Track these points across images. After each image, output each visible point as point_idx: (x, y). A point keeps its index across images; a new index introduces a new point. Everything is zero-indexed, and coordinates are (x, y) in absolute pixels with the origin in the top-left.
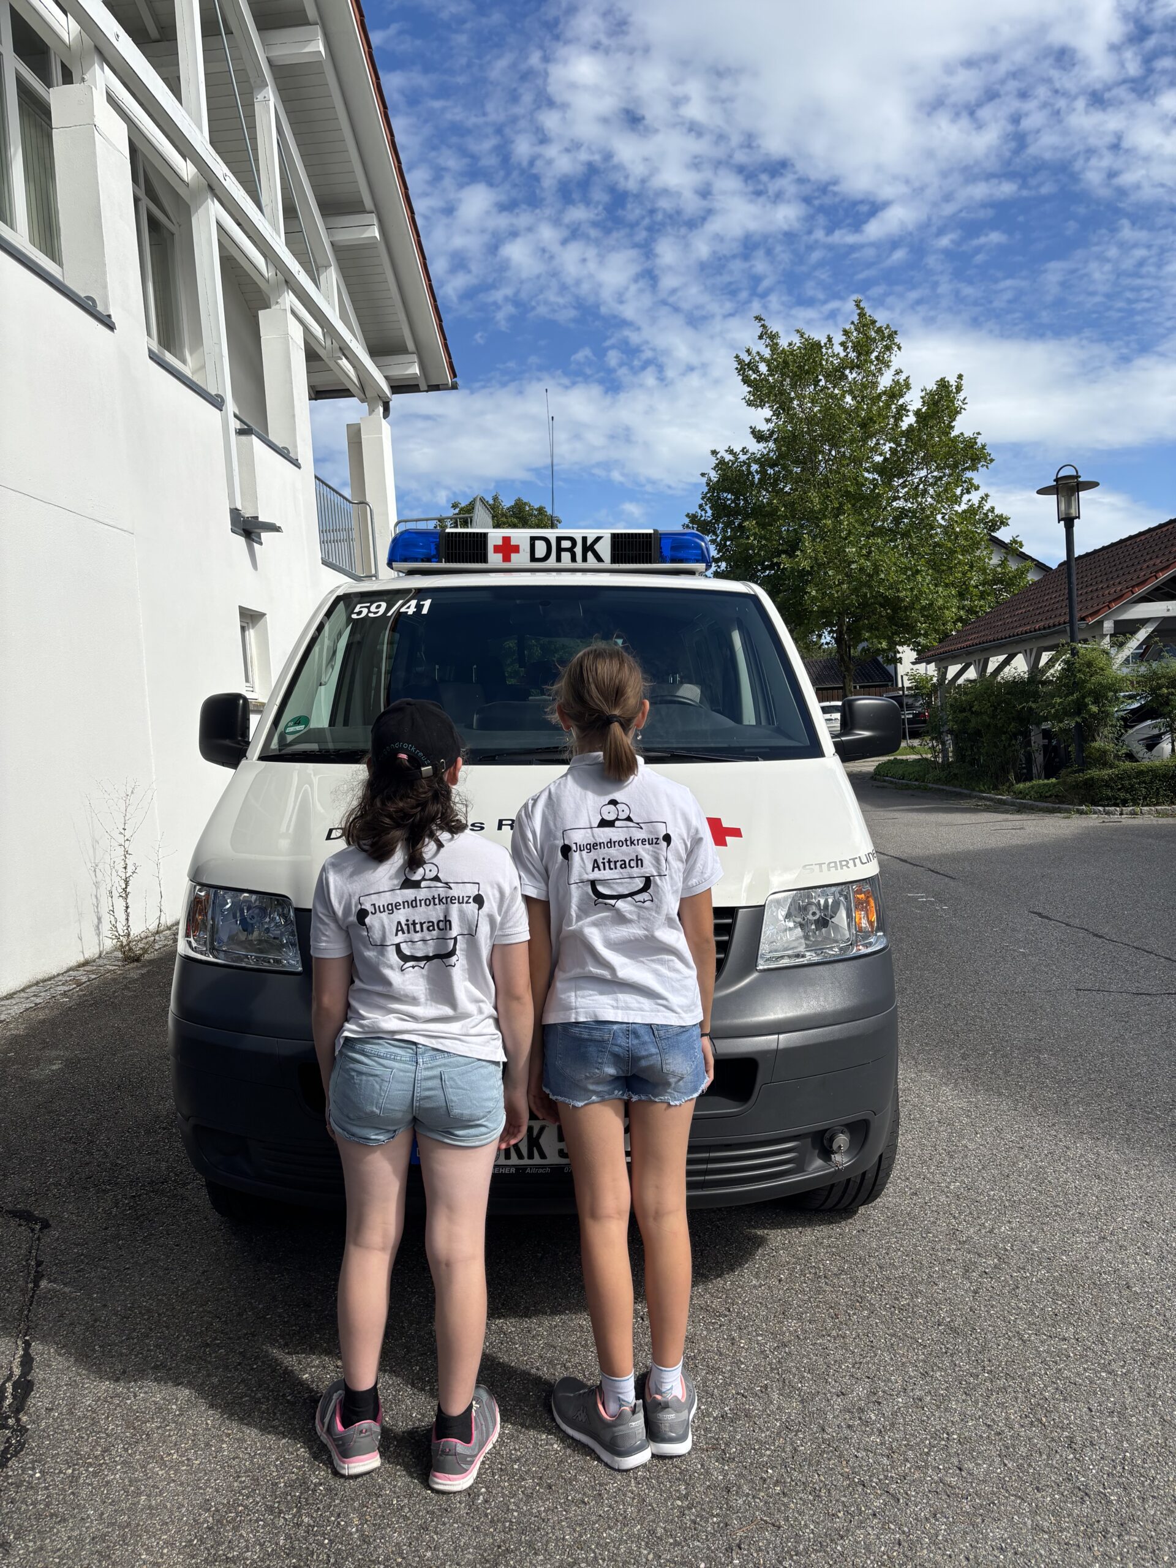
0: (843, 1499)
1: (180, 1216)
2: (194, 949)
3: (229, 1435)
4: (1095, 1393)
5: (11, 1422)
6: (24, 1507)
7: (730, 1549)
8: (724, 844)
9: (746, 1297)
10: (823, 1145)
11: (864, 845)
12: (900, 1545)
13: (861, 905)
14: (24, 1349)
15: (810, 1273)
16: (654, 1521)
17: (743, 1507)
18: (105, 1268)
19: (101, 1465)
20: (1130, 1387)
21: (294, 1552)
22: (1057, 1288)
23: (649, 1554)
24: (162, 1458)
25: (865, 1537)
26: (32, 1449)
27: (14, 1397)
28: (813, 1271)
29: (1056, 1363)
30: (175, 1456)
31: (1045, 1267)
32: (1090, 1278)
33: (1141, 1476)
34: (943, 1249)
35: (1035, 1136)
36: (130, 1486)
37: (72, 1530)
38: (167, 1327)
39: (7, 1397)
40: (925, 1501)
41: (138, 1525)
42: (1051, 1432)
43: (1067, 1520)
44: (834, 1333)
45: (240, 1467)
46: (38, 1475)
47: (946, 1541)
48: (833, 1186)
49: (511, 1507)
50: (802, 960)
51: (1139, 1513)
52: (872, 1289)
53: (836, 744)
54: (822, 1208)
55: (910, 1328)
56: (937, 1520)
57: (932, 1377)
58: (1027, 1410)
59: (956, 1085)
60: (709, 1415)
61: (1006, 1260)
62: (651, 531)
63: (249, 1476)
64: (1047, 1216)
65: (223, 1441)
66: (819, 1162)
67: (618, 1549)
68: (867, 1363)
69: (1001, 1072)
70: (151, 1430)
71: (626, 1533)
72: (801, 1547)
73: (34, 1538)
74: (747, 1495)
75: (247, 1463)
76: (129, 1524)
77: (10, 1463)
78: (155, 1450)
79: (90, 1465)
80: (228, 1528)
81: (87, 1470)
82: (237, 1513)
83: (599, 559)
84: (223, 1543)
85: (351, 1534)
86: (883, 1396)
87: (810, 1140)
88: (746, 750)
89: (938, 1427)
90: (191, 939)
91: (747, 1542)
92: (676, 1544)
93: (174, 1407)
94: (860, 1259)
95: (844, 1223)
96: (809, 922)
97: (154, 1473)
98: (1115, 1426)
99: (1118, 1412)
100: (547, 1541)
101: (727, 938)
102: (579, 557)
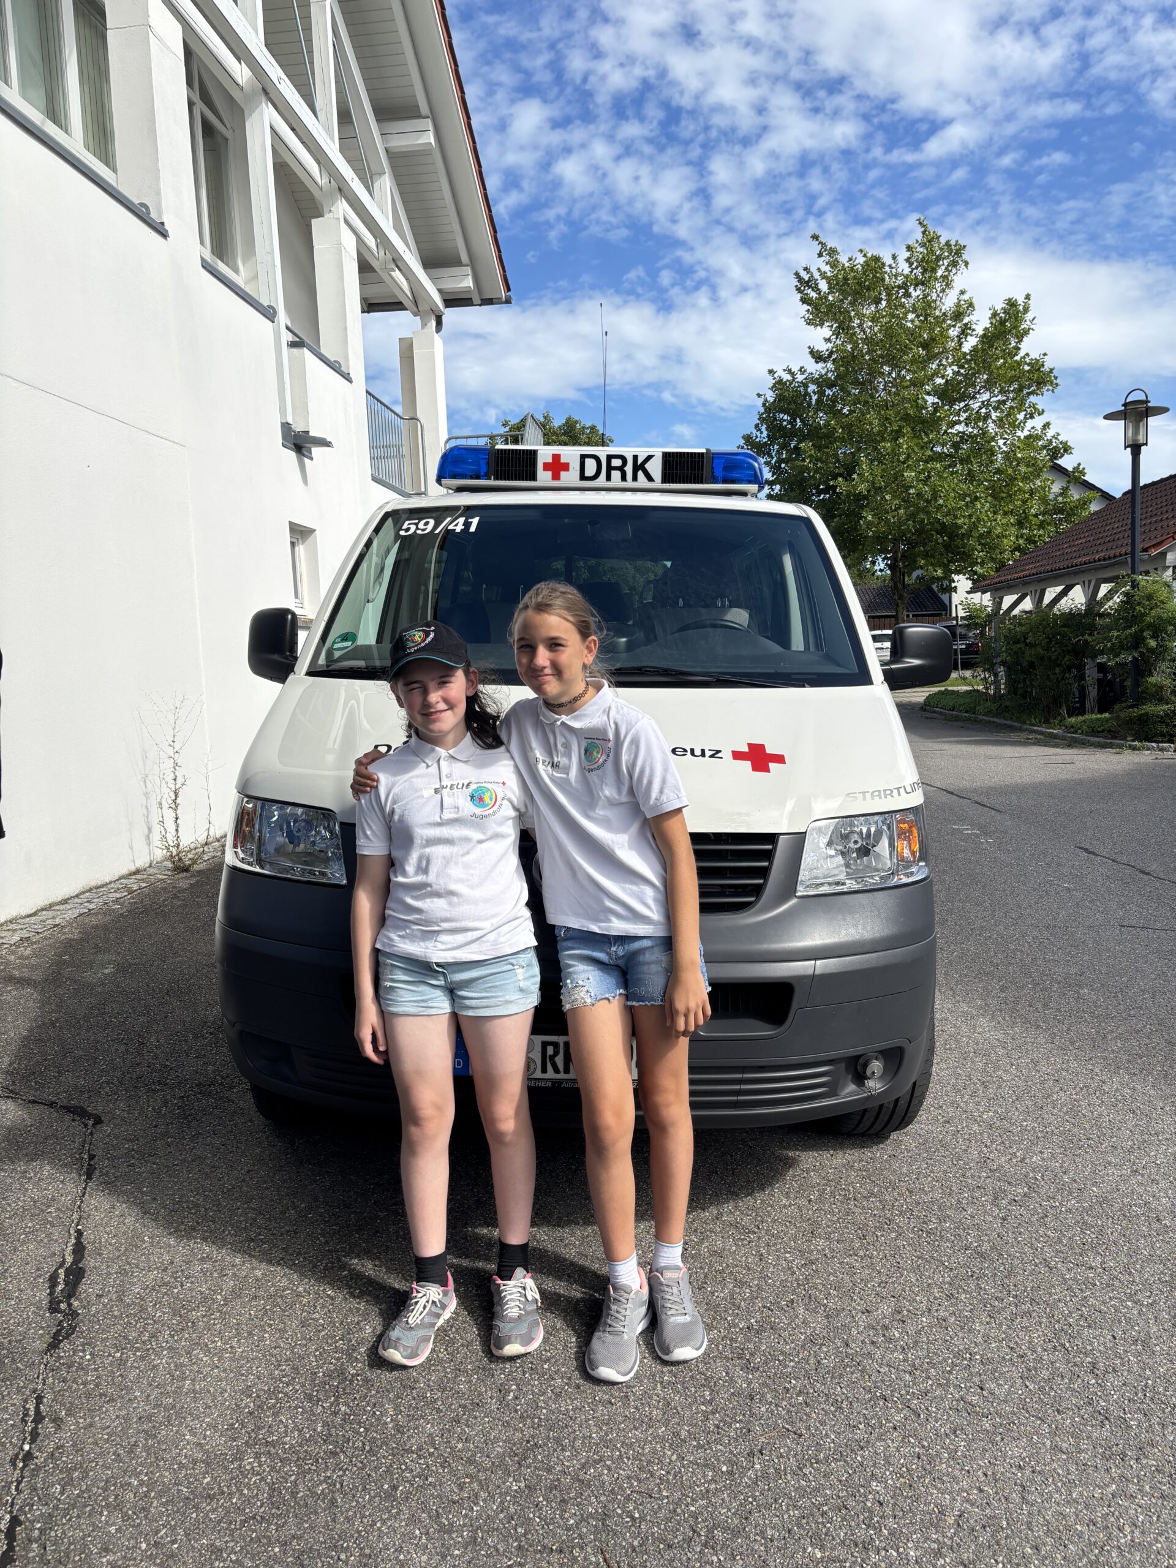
0: (864, 1411)
1: (226, 1118)
2: (243, 860)
3: (271, 1325)
4: (1120, 1322)
5: (63, 1306)
6: (75, 1386)
7: (751, 1454)
8: (767, 770)
9: (775, 1215)
10: (857, 1070)
11: (909, 774)
12: (919, 1458)
13: (902, 834)
14: (75, 1238)
15: (840, 1195)
16: (678, 1424)
17: (765, 1415)
18: (154, 1163)
19: (148, 1350)
20: (1156, 1317)
21: (331, 1439)
22: (1086, 1218)
23: (672, 1455)
24: (207, 1345)
25: (885, 1449)
26: (82, 1332)
27: (66, 1283)
28: (843, 1193)
29: (1082, 1290)
30: (219, 1344)
31: (1075, 1198)
32: (1121, 1210)
33: (1162, 1403)
34: (973, 1176)
35: (1071, 1069)
36: (176, 1370)
37: (120, 1409)
38: (214, 1222)
39: (59, 1283)
40: (945, 1417)
41: (183, 1407)
42: (1074, 1357)
43: (1086, 1442)
44: (861, 1253)
45: (281, 1356)
46: (88, 1357)
47: (965, 1457)
48: (865, 1110)
49: (540, 1404)
50: (842, 887)
51: (1158, 1438)
52: (901, 1212)
53: (885, 672)
54: (855, 1132)
55: (937, 1251)
56: (957, 1436)
57: (957, 1299)
58: (1051, 1335)
59: (993, 1016)
60: (735, 1326)
61: (1036, 1189)
62: (703, 451)
63: (289, 1365)
64: (1080, 1148)
65: (265, 1331)
66: (852, 1087)
67: (643, 1448)
68: (893, 1283)
69: (1039, 1006)
70: (197, 1318)
71: (652, 1434)
72: (822, 1455)
73: (85, 1415)
74: (770, 1403)
75: (288, 1353)
76: (174, 1407)
77: (62, 1345)
78: (200, 1337)
79: (138, 1349)
80: (268, 1413)
81: (134, 1354)
82: (277, 1400)
83: (650, 478)
84: (264, 1428)
85: (386, 1423)
86: (907, 1316)
87: (843, 1065)
88: (793, 676)
89: (961, 1347)
90: (239, 850)
91: (769, 1448)
92: (699, 1446)
93: (219, 1297)
94: (890, 1183)
95: (875, 1147)
96: (850, 850)
97: (198, 1359)
98: (1138, 1354)
99: (1142, 1341)
100: (574, 1438)
101: (766, 864)
102: (630, 476)
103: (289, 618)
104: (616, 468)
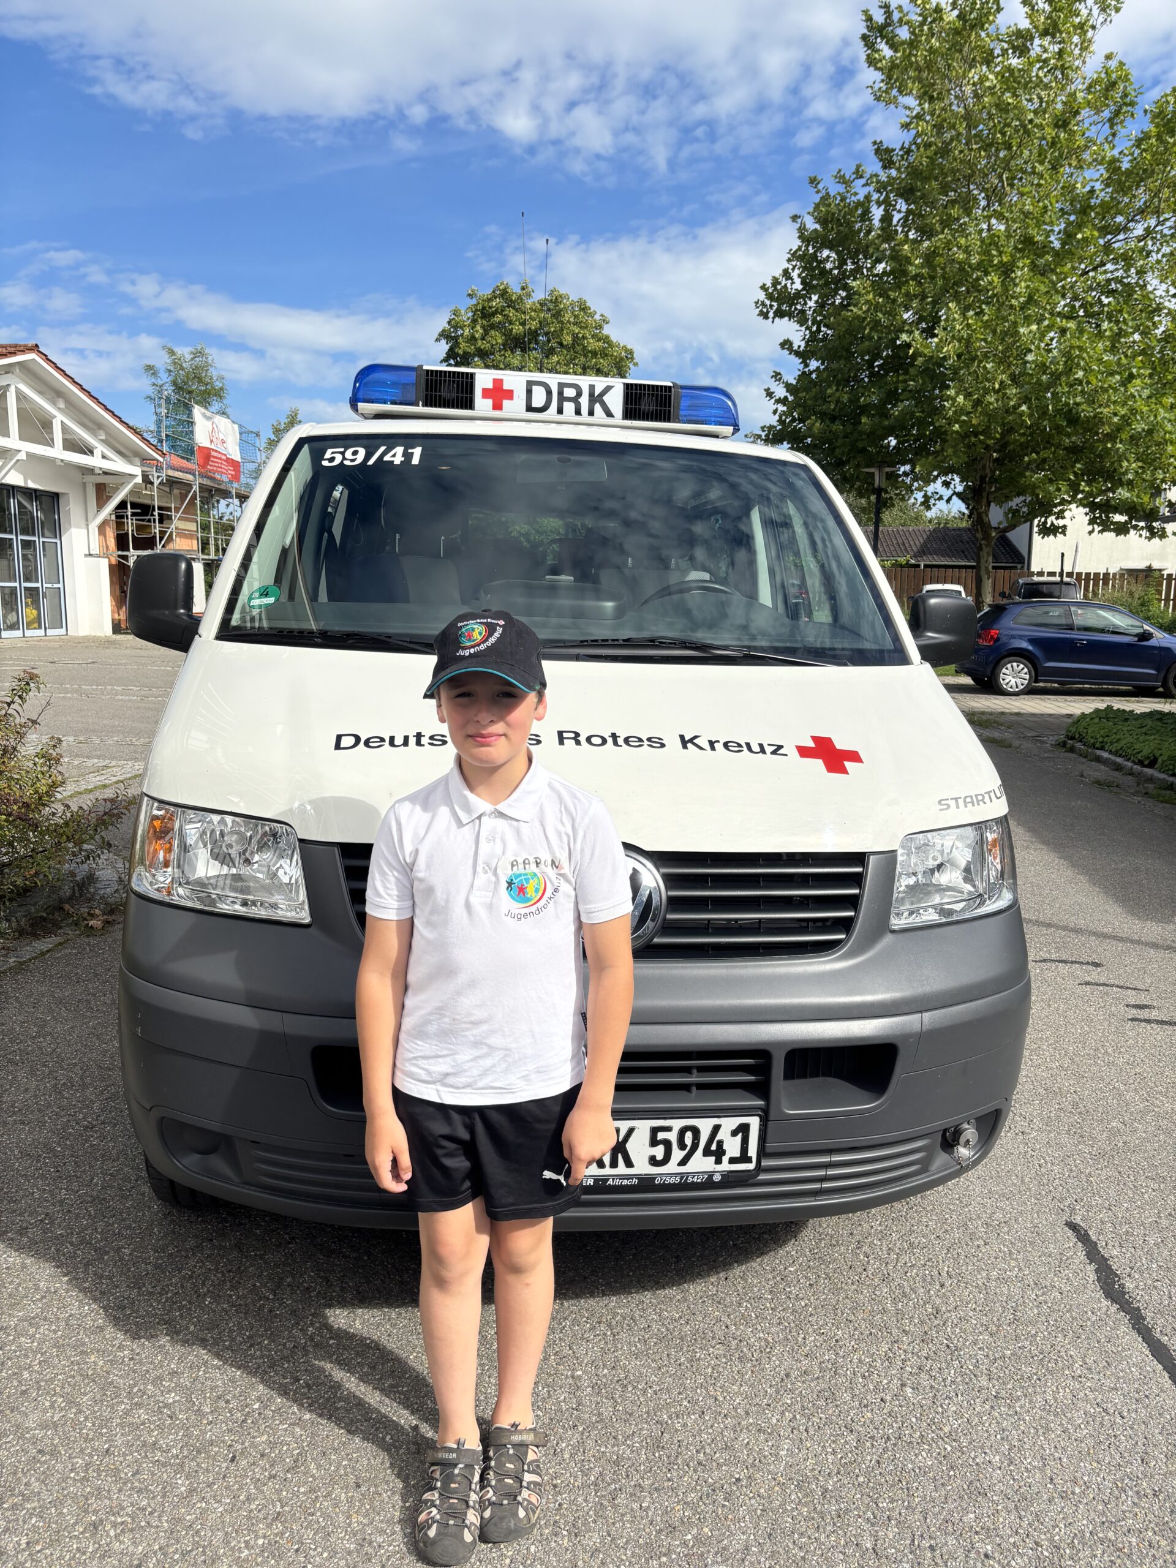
10: (946, 1138)
53: (919, 649)
62: (670, 384)
66: (942, 1159)
83: (609, 414)
87: (937, 1137)
101: (856, 891)
102: (585, 409)
103: (183, 566)
104: (569, 399)
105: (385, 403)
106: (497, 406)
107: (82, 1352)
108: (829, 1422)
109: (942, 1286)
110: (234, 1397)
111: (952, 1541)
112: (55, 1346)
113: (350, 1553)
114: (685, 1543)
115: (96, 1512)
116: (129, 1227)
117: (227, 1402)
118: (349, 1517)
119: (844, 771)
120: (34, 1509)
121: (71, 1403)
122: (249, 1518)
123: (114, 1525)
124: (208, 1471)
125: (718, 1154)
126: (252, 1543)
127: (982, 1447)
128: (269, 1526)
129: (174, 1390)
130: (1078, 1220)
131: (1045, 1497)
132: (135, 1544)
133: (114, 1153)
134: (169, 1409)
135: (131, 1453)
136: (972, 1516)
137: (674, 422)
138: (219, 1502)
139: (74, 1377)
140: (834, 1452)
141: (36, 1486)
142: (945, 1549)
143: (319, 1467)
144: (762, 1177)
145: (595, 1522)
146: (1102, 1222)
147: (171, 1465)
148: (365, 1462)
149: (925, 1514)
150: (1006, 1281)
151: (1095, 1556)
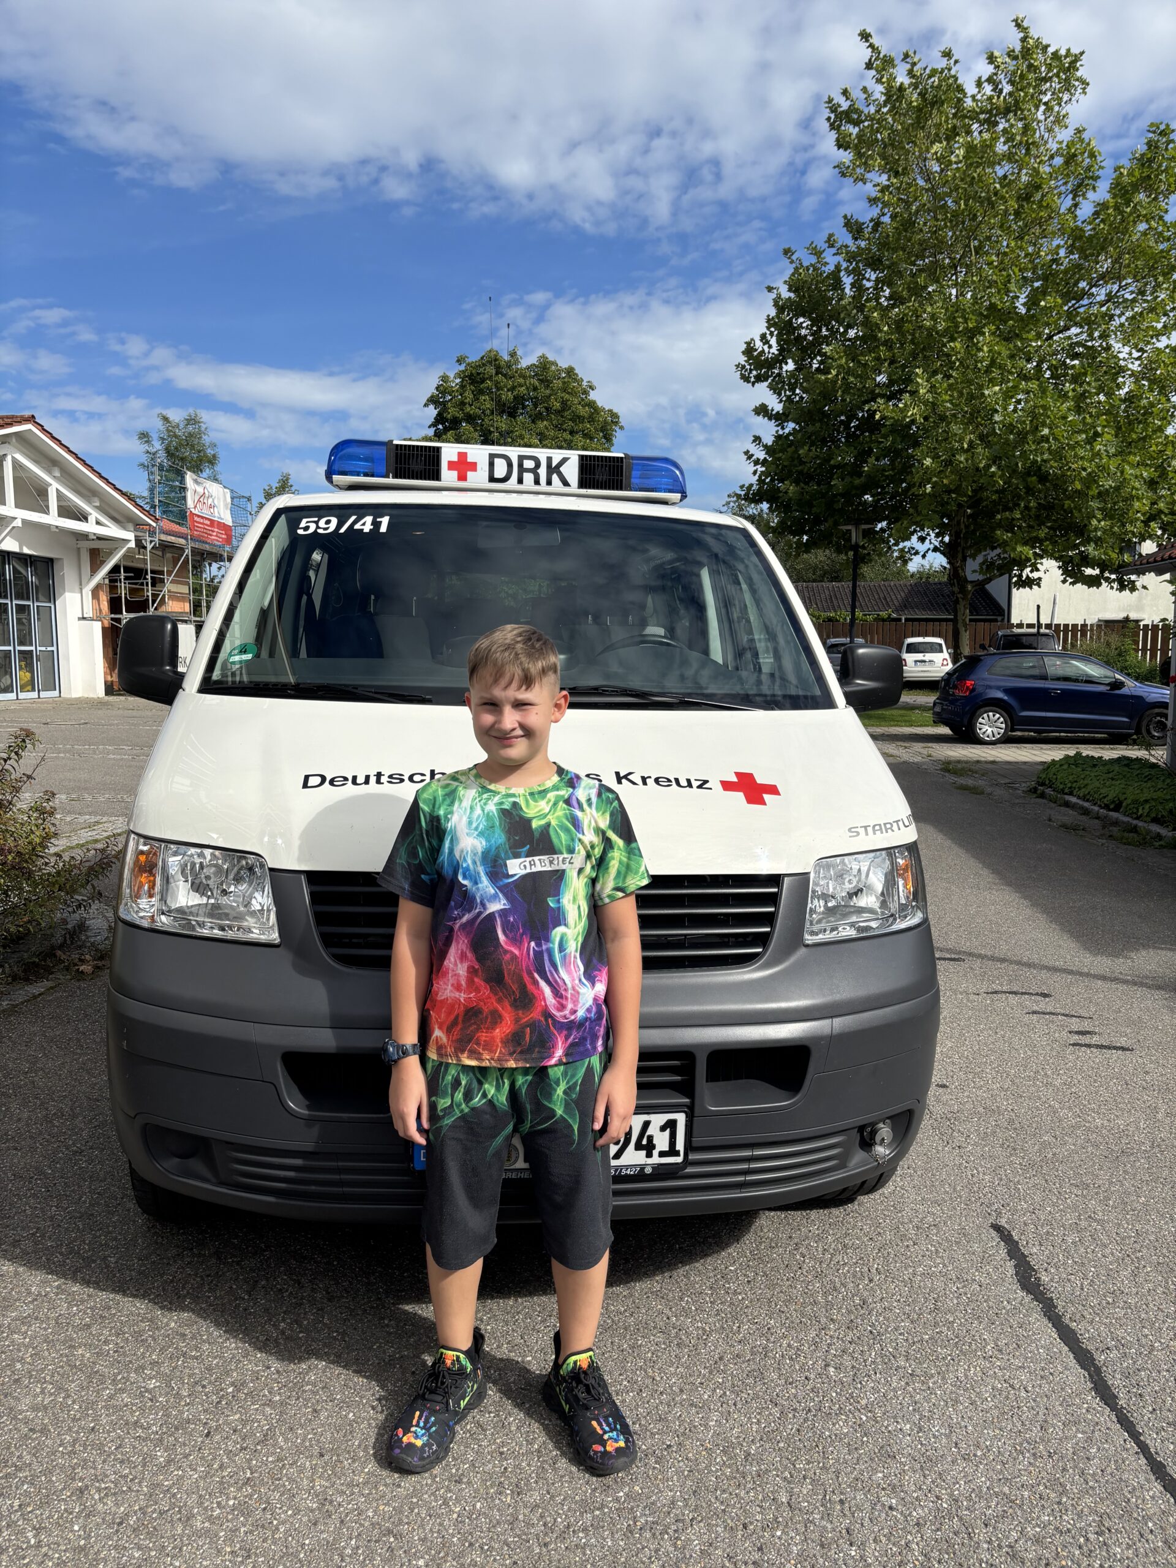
10: (864, 1138)
53: (845, 695)
62: (622, 455)
66: (861, 1156)
83: (566, 483)
87: (853, 1134)
101: (772, 909)
102: (543, 479)
103: (169, 626)
104: (528, 470)
105: (358, 475)
106: (462, 477)
107: (70, 1347)
108: (756, 1397)
109: (871, 1281)
110: (210, 1383)
111: (860, 1496)
112: (45, 1341)
113: (312, 1511)
114: (617, 1500)
115: (81, 1479)
116: (115, 1239)
117: (204, 1387)
118: (313, 1481)
119: (763, 803)
120: (26, 1477)
121: (60, 1389)
122: (221, 1483)
123: (99, 1490)
124: (185, 1445)
125: (649, 1148)
126: (223, 1503)
127: (895, 1417)
128: (240, 1489)
129: (154, 1377)
130: (1003, 1222)
131: (949, 1459)
132: (117, 1505)
133: (102, 1174)
134: (150, 1393)
135: (115, 1431)
136: (880, 1475)
137: (626, 490)
138: (195, 1470)
139: (62, 1367)
140: (759, 1422)
141: (27, 1458)
142: (853, 1502)
143: (286, 1440)
144: (689, 1170)
145: (536, 1482)
146: (1025, 1224)
147: (151, 1440)
148: (329, 1435)
149: (837, 1473)
150: (930, 1276)
151: (990, 1507)
